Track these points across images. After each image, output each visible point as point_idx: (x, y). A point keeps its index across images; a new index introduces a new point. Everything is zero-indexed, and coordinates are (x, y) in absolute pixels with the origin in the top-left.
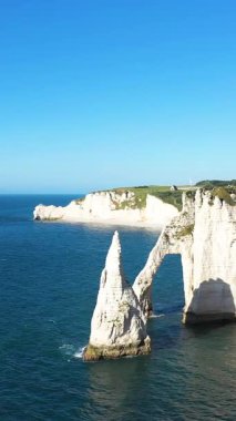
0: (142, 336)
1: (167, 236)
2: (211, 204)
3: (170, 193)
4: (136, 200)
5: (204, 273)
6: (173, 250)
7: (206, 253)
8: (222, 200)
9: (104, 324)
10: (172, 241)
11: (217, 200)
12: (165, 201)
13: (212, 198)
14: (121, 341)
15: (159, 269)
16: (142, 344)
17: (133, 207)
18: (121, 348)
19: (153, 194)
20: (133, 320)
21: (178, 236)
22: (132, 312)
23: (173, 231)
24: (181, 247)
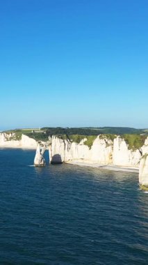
0: (44, 163)
3: (32, 134)
4: (17, 137)
5: (54, 153)
6: (47, 149)
10: (47, 147)
14: (40, 163)
17: (16, 140)
18: (40, 165)
19: (24, 134)
24: (49, 148)
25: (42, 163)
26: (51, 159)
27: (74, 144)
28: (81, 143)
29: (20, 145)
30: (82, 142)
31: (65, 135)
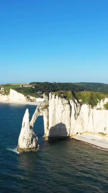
0: (37, 145)
1: (38, 109)
2: (55, 98)
3: (20, 88)
4: (5, 91)
5: (53, 122)
6: (41, 114)
7: (54, 115)
8: (59, 96)
9: (24, 141)
10: (41, 111)
11: (57, 97)
12: (18, 92)
13: (56, 96)
14: (30, 146)
15: (36, 121)
16: (37, 147)
17: (4, 95)
18: (30, 149)
19: (13, 89)
20: (34, 139)
21: (43, 109)
22: (33, 137)
23: (40, 108)
24: (44, 113)
25: (34, 144)
26: (47, 133)
27: (85, 107)
28: (98, 106)
29: (8, 99)
30: (101, 104)
31: (70, 93)
